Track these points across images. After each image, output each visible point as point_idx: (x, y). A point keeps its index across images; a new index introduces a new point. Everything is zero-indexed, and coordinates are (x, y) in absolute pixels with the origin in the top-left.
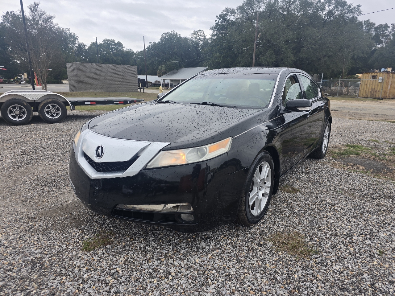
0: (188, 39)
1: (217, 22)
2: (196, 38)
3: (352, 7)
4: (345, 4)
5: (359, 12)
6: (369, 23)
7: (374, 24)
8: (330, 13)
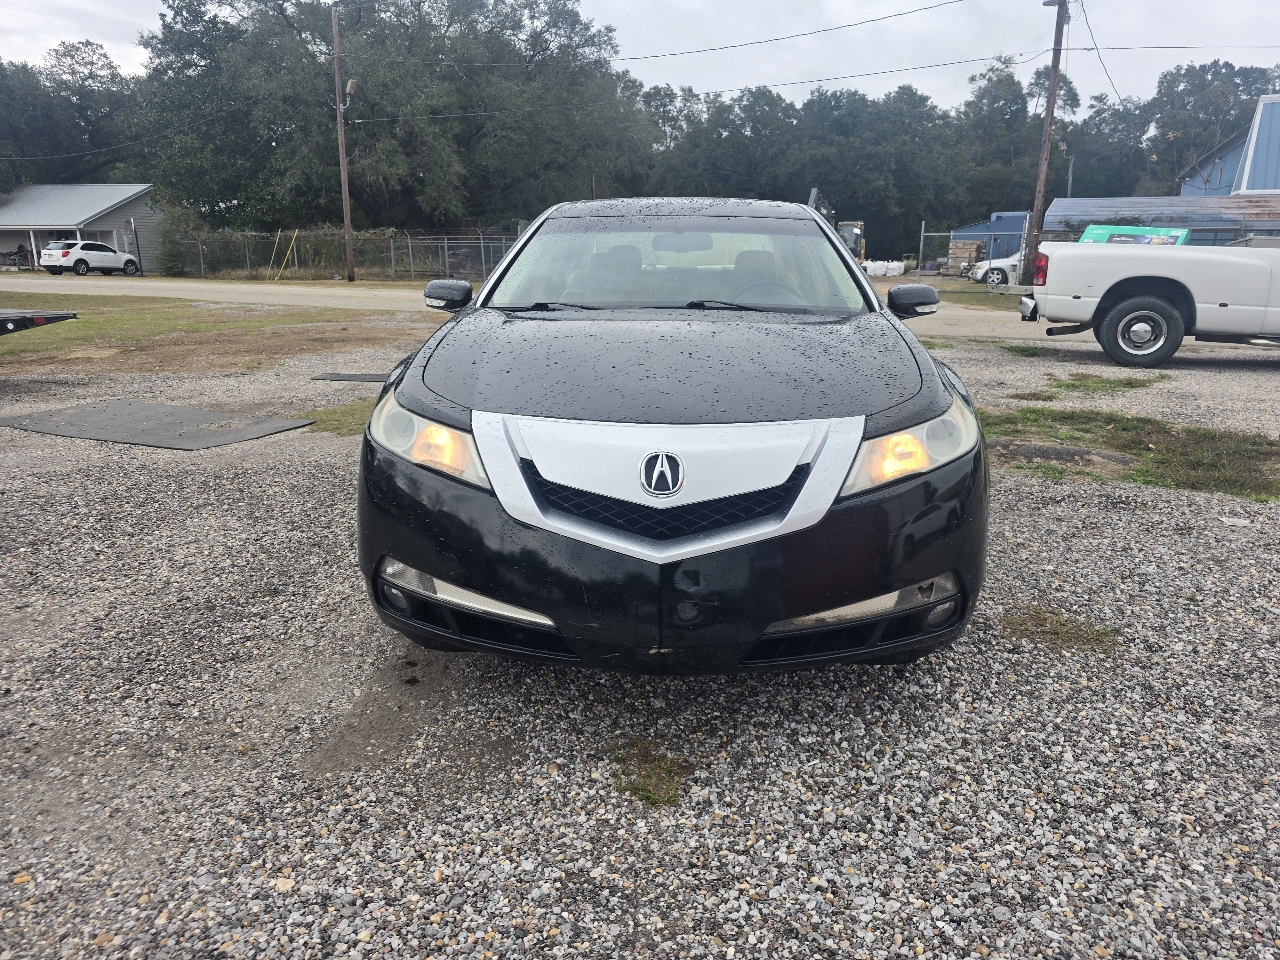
0: (41, 73)
1: (169, 19)
2: (73, 73)
3: (593, 30)
4: (573, 18)
5: (613, 47)
6: (630, 81)
7: (641, 85)
8: (536, 38)
